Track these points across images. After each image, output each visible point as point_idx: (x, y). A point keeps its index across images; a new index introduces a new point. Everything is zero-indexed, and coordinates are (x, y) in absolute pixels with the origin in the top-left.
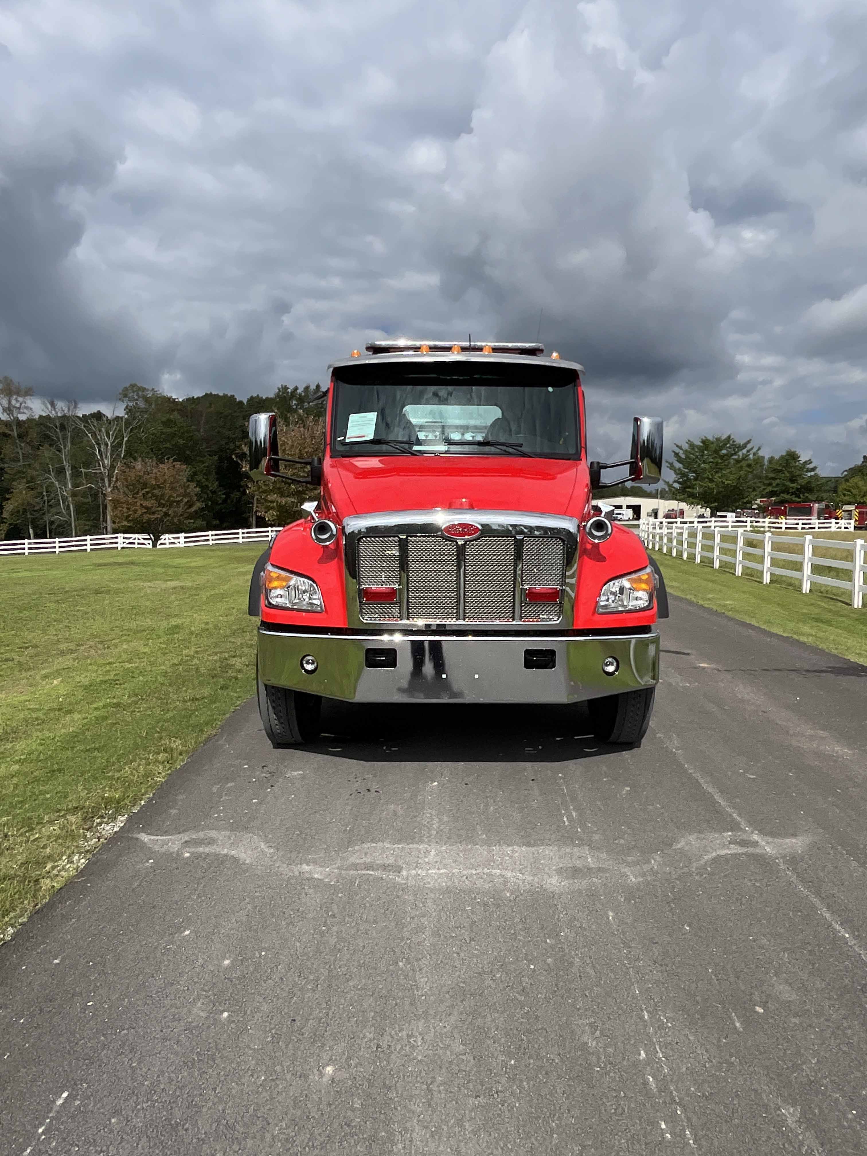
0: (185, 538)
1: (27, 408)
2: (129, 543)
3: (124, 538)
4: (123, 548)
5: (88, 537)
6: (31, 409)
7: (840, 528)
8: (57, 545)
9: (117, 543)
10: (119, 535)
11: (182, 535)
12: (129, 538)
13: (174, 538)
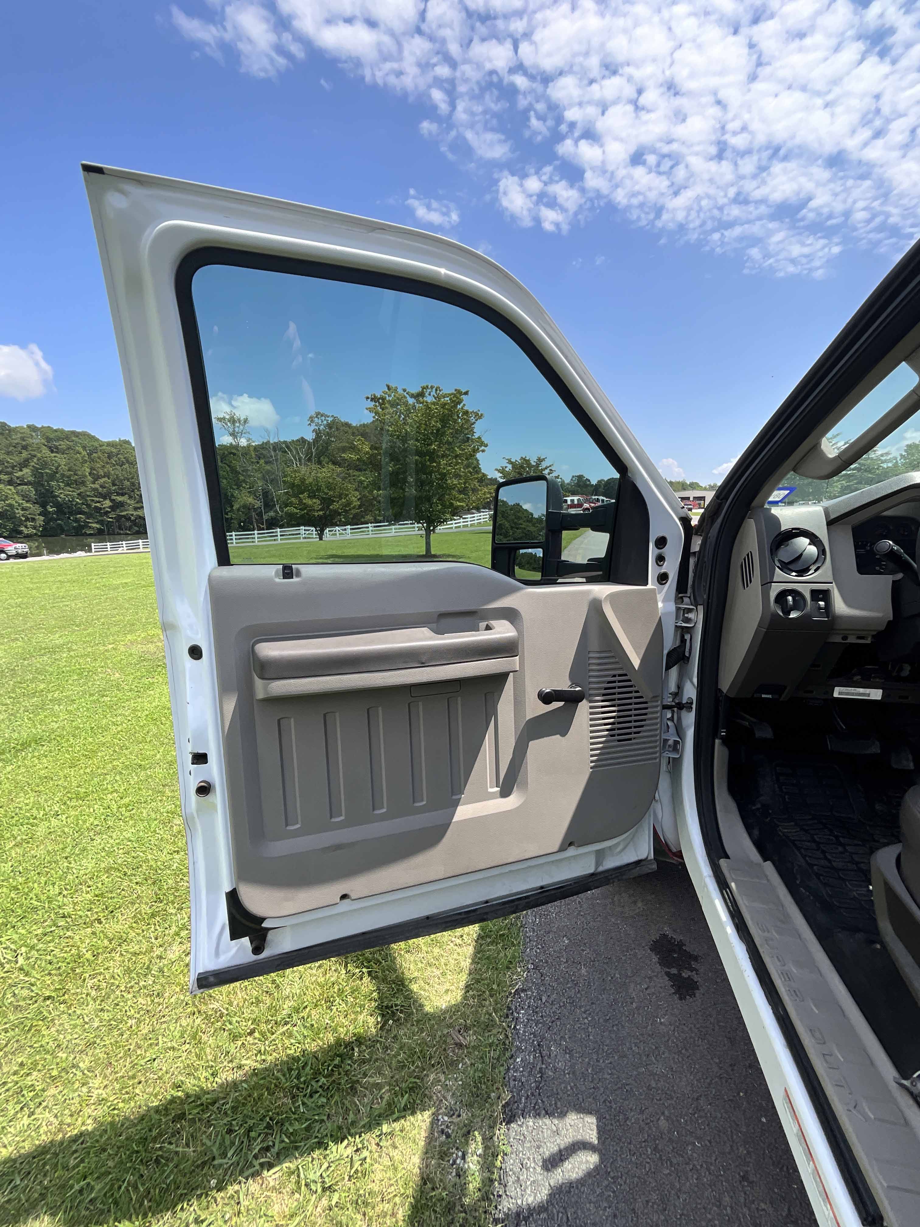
0: (351, 529)
2: (309, 534)
3: (305, 530)
4: (305, 538)
5: (279, 530)
8: (256, 536)
9: (299, 534)
10: (302, 527)
11: (349, 527)
12: (309, 530)
13: (343, 530)
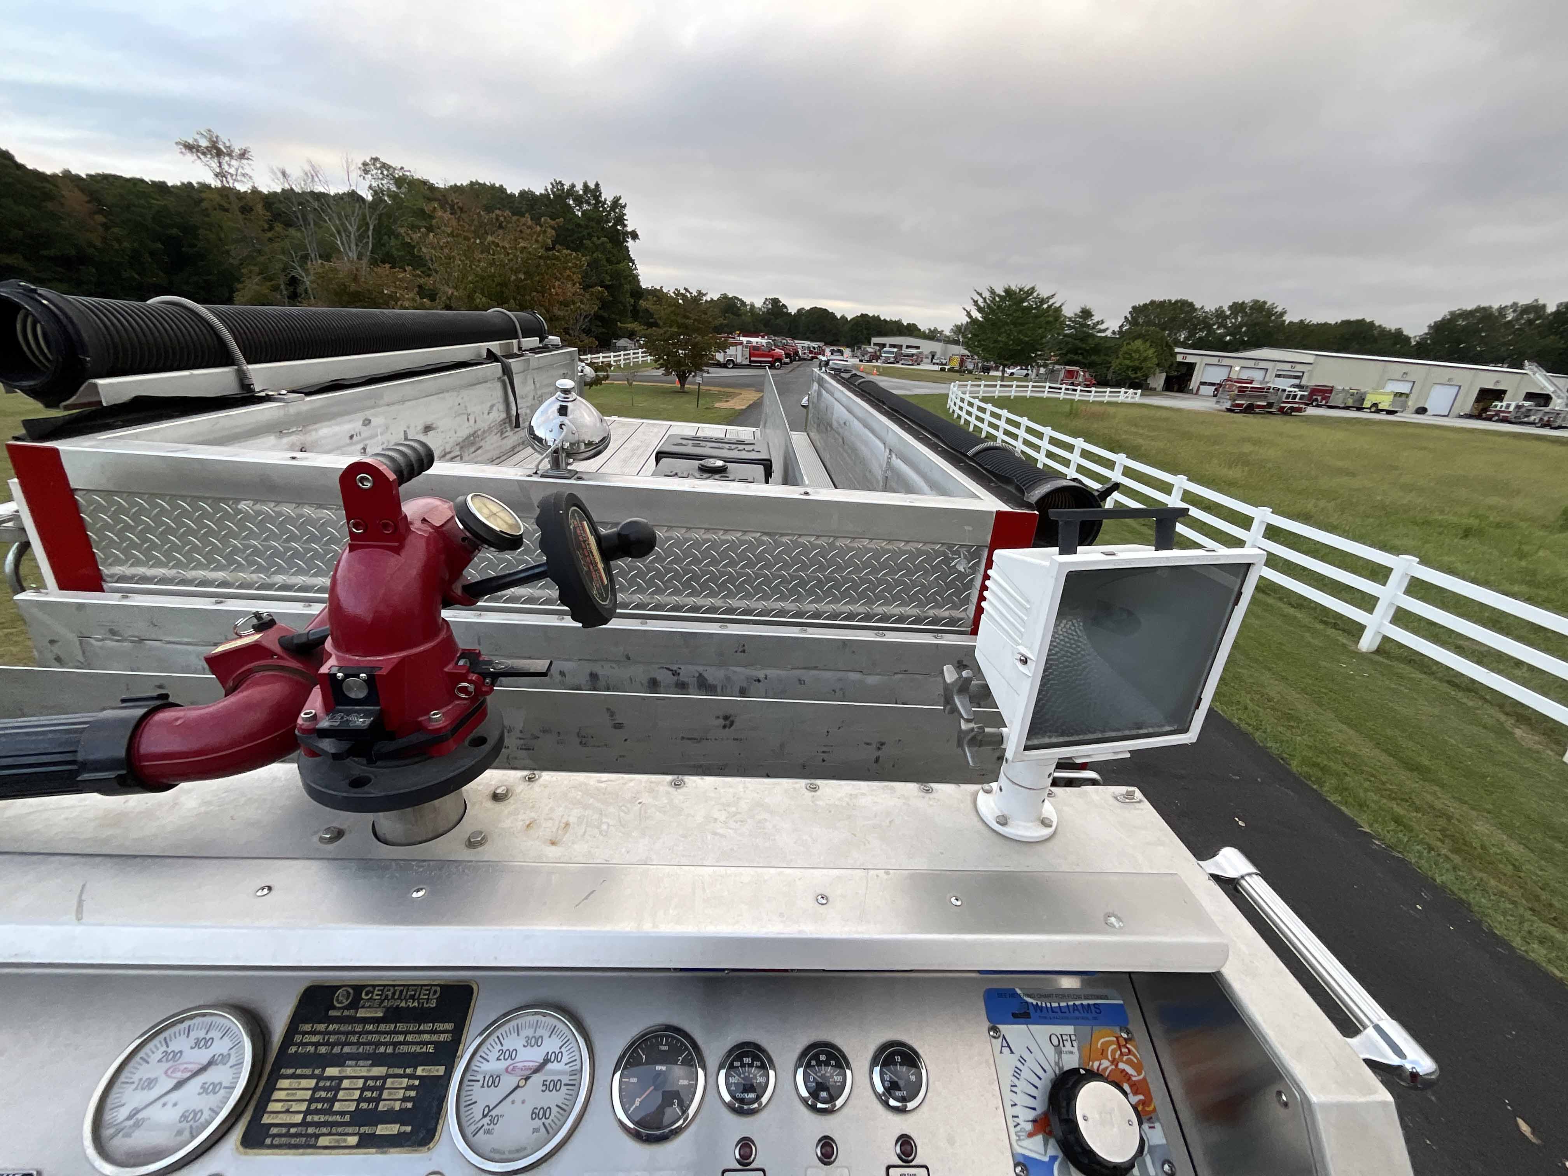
1: (243, 175)
6: (250, 177)
7: (1127, 397)
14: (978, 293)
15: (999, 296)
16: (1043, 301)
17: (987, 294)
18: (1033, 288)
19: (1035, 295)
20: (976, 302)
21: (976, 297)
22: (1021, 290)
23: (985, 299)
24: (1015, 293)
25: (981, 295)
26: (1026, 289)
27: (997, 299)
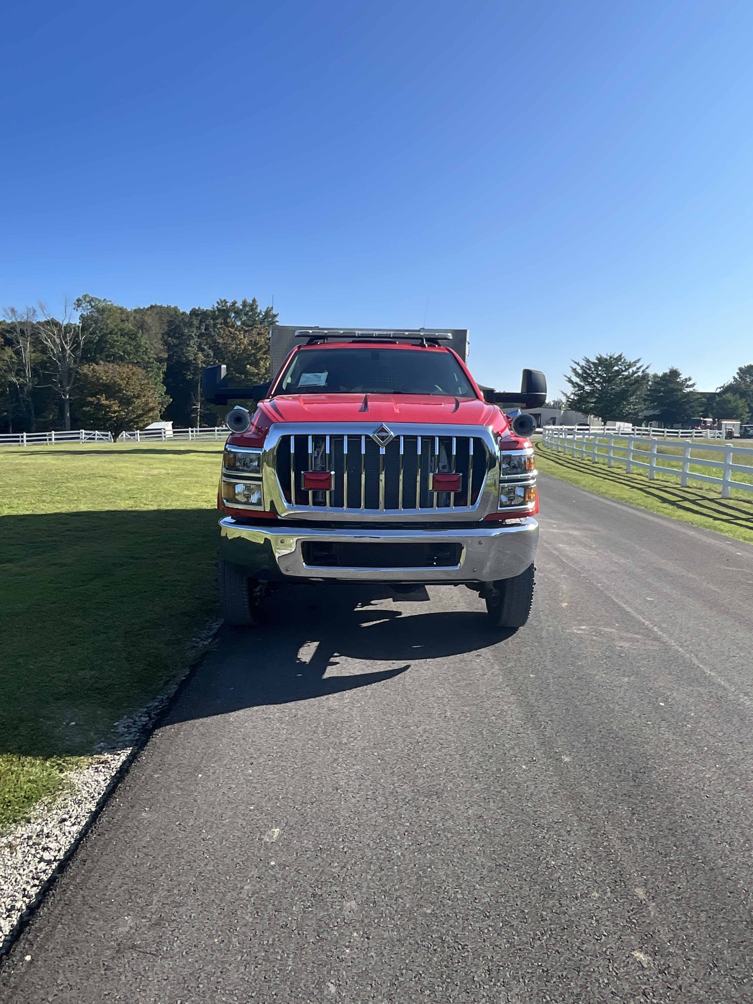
3: (86, 434)
4: (85, 443)
5: (53, 433)
8: (24, 439)
10: (81, 431)
11: (138, 431)
12: (90, 434)
13: (131, 435)
14: (576, 363)
15: (593, 363)
16: (630, 366)
17: (583, 363)
18: (620, 356)
19: (623, 360)
20: (574, 370)
21: (575, 366)
22: (611, 357)
23: (582, 367)
24: (606, 360)
25: (578, 364)
26: (615, 357)
27: (592, 366)
